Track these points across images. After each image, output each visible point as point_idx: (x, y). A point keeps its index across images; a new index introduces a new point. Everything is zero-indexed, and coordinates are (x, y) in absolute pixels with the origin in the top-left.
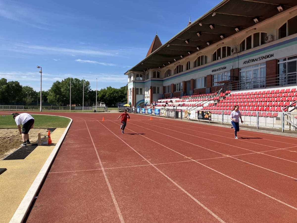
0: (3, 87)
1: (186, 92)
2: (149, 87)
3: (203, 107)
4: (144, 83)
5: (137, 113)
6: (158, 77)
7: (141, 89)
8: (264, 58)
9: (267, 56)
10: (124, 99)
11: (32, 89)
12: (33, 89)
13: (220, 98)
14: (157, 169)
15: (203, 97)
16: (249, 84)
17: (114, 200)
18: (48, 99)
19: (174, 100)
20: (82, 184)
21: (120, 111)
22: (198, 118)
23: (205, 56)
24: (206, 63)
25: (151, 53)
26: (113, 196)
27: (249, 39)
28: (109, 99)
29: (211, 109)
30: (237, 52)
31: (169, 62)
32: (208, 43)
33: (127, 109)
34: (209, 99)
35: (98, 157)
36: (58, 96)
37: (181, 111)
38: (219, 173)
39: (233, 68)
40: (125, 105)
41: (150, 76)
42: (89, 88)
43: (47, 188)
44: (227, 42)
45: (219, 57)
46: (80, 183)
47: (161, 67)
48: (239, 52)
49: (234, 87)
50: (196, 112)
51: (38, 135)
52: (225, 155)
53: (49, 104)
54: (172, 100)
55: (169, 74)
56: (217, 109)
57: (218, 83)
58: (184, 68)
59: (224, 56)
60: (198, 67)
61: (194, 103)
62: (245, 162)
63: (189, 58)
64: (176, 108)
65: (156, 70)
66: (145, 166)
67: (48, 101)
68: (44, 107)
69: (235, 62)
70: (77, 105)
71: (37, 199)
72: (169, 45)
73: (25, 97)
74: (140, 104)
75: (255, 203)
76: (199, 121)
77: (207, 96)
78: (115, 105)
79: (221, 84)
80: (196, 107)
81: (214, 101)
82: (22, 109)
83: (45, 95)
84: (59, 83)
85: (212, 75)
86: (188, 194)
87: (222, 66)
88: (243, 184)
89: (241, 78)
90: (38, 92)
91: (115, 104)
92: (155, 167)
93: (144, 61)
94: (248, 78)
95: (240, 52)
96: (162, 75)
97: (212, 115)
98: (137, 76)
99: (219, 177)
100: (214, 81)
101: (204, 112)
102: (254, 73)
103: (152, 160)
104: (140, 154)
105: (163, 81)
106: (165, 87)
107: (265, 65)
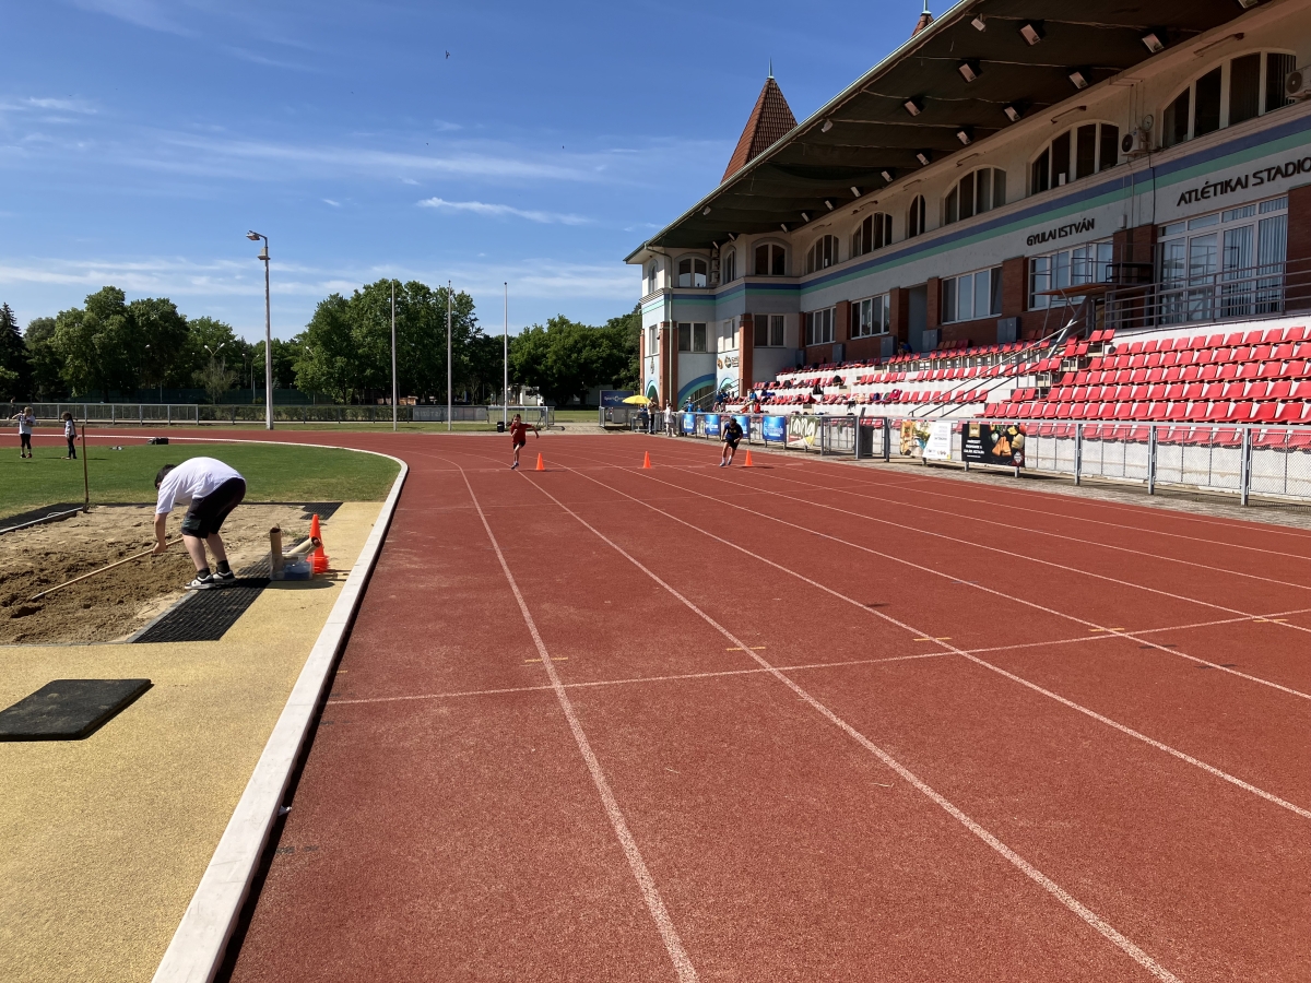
0: (112, 325)
1: (906, 341)
2: (738, 319)
3: (986, 405)
4: (714, 297)
5: (683, 433)
6: (779, 269)
7: (700, 329)
8: (1279, 176)
9: (1293, 164)
10: (623, 373)
11: (227, 330)
12: (232, 333)
13: (1063, 364)
14: (797, 689)
15: (984, 360)
16: (1201, 296)
17: (620, 829)
18: (296, 373)
19: (850, 374)
20: (475, 753)
21: (606, 428)
22: (965, 457)
23: (996, 171)
24: (999, 202)
25: (747, 162)
26: (614, 813)
27: (1209, 84)
28: (560, 371)
29: (1025, 414)
30: (1147, 146)
31: (827, 202)
32: (1011, 112)
33: (640, 415)
34: (1015, 369)
35: (534, 633)
36: (340, 361)
37: (887, 425)
38: (1083, 713)
39: (1129, 226)
40: (630, 400)
41: (743, 265)
42: (473, 325)
43: (328, 770)
44: (1102, 103)
45: (1062, 177)
46: (464, 748)
47: (792, 227)
48: (1158, 150)
49: (1132, 314)
50: (955, 426)
51: (266, 532)
52: (1102, 629)
53: (301, 398)
54: (841, 373)
55: (828, 255)
56: (1050, 414)
57: (1056, 297)
58: (899, 227)
59: (1085, 170)
60: (963, 221)
61: (945, 386)
62: (1198, 660)
63: (919, 181)
64: (864, 410)
65: (770, 241)
66: (742, 677)
67: (299, 383)
68: (281, 408)
69: (1136, 198)
70: (423, 401)
71: (289, 820)
72: (832, 124)
73: (199, 368)
74: (698, 394)
75: (1268, 856)
76: (969, 469)
77: (1005, 356)
78: (583, 400)
79: (1070, 299)
80: (955, 406)
81: (1038, 379)
82: (189, 419)
83: (284, 356)
84: (342, 303)
85: (1025, 260)
86: (947, 806)
87: (1076, 218)
88: (1200, 764)
89: (1165, 270)
90: (254, 344)
91: (583, 395)
92: (788, 682)
93: (713, 202)
94: (1200, 270)
95: (1166, 146)
96: (797, 261)
97: (1030, 443)
98: (684, 268)
99: (1082, 730)
100: (1038, 289)
101: (993, 428)
102: (1228, 244)
103: (768, 649)
104: (715, 620)
105: (799, 287)
106: (811, 315)
107: (1286, 204)
